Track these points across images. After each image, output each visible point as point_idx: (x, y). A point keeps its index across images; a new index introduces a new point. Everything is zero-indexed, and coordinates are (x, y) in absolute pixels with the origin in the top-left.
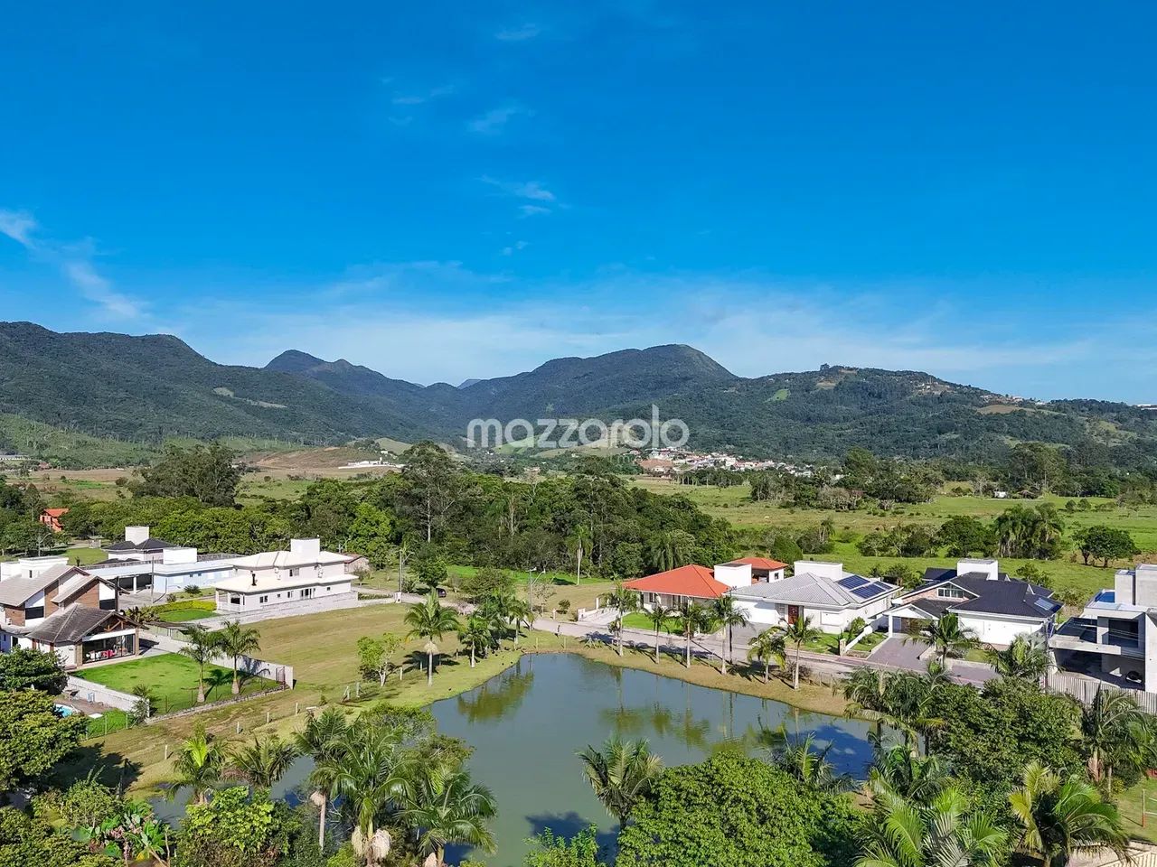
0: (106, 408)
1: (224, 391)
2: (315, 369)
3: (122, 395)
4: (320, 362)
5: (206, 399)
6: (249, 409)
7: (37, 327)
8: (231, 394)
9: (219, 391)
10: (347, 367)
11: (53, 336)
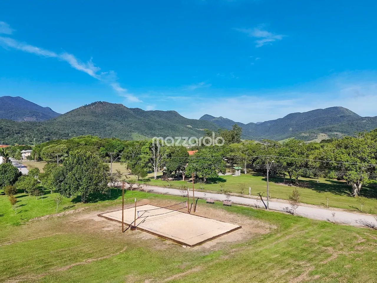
0: (158, 131)
1: (190, 126)
2: (213, 120)
3: (163, 127)
4: (214, 118)
5: (185, 128)
6: (196, 131)
7: (140, 109)
8: (191, 127)
9: (188, 126)
10: (222, 119)
11: (144, 112)
